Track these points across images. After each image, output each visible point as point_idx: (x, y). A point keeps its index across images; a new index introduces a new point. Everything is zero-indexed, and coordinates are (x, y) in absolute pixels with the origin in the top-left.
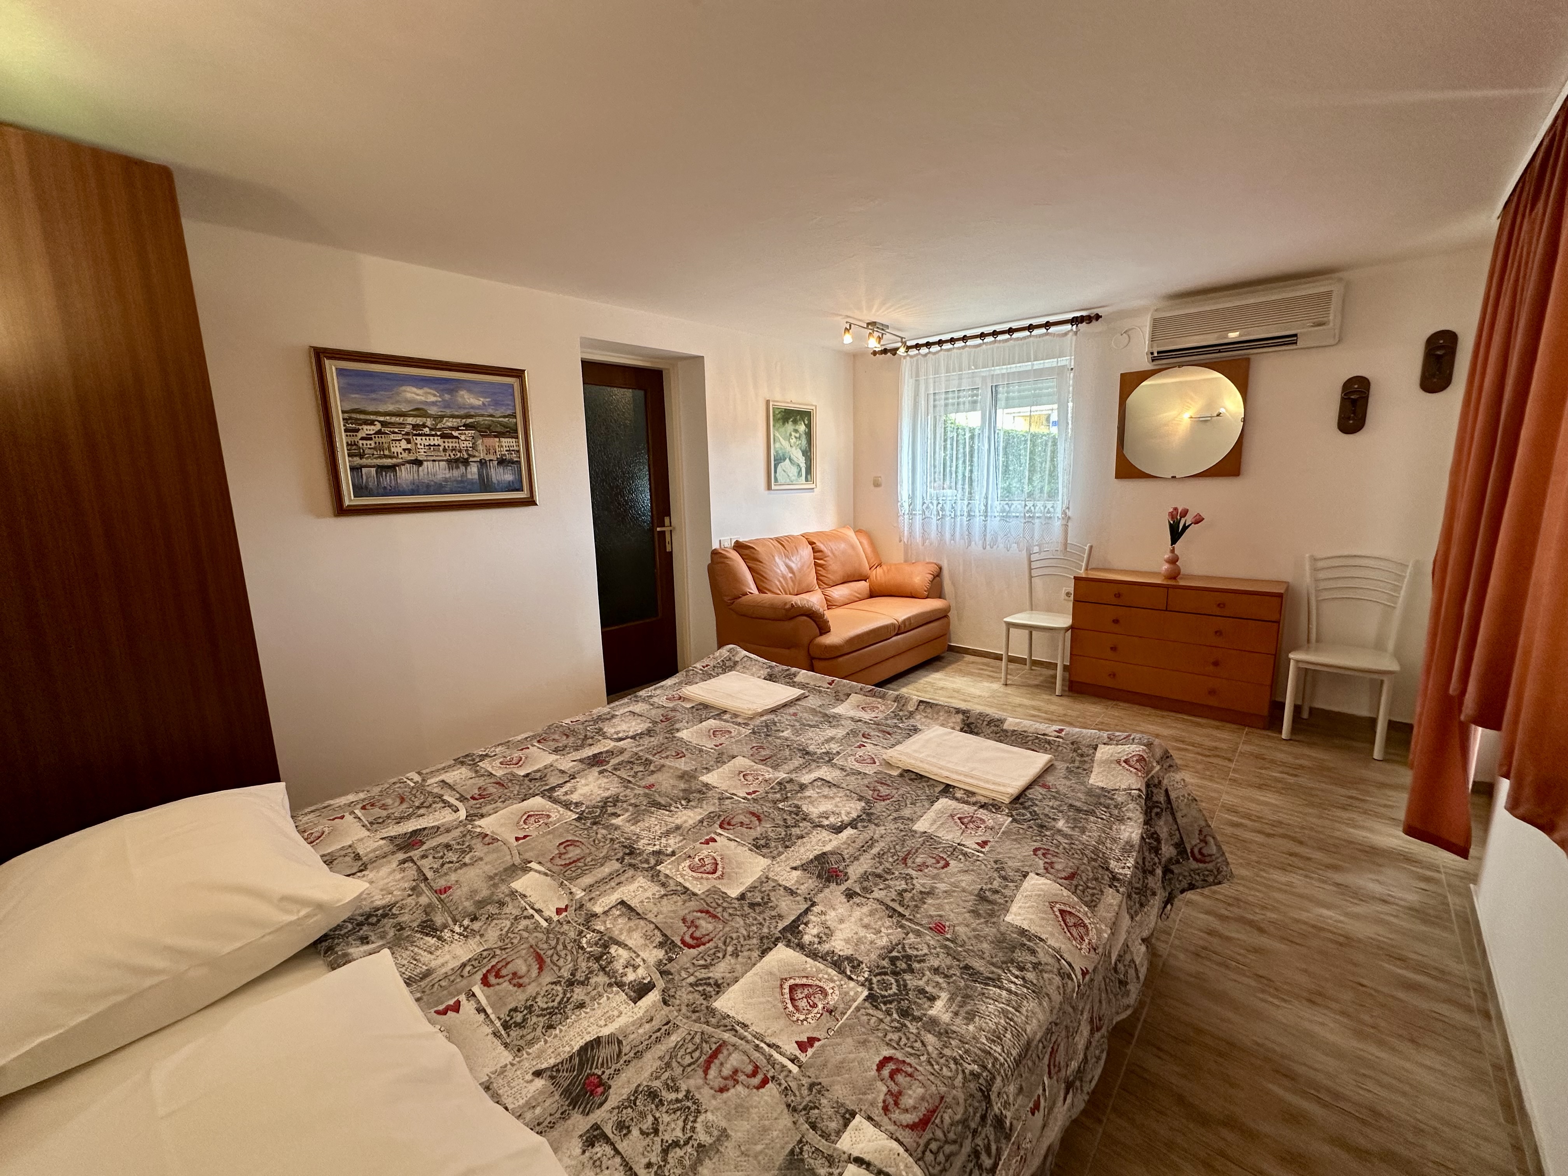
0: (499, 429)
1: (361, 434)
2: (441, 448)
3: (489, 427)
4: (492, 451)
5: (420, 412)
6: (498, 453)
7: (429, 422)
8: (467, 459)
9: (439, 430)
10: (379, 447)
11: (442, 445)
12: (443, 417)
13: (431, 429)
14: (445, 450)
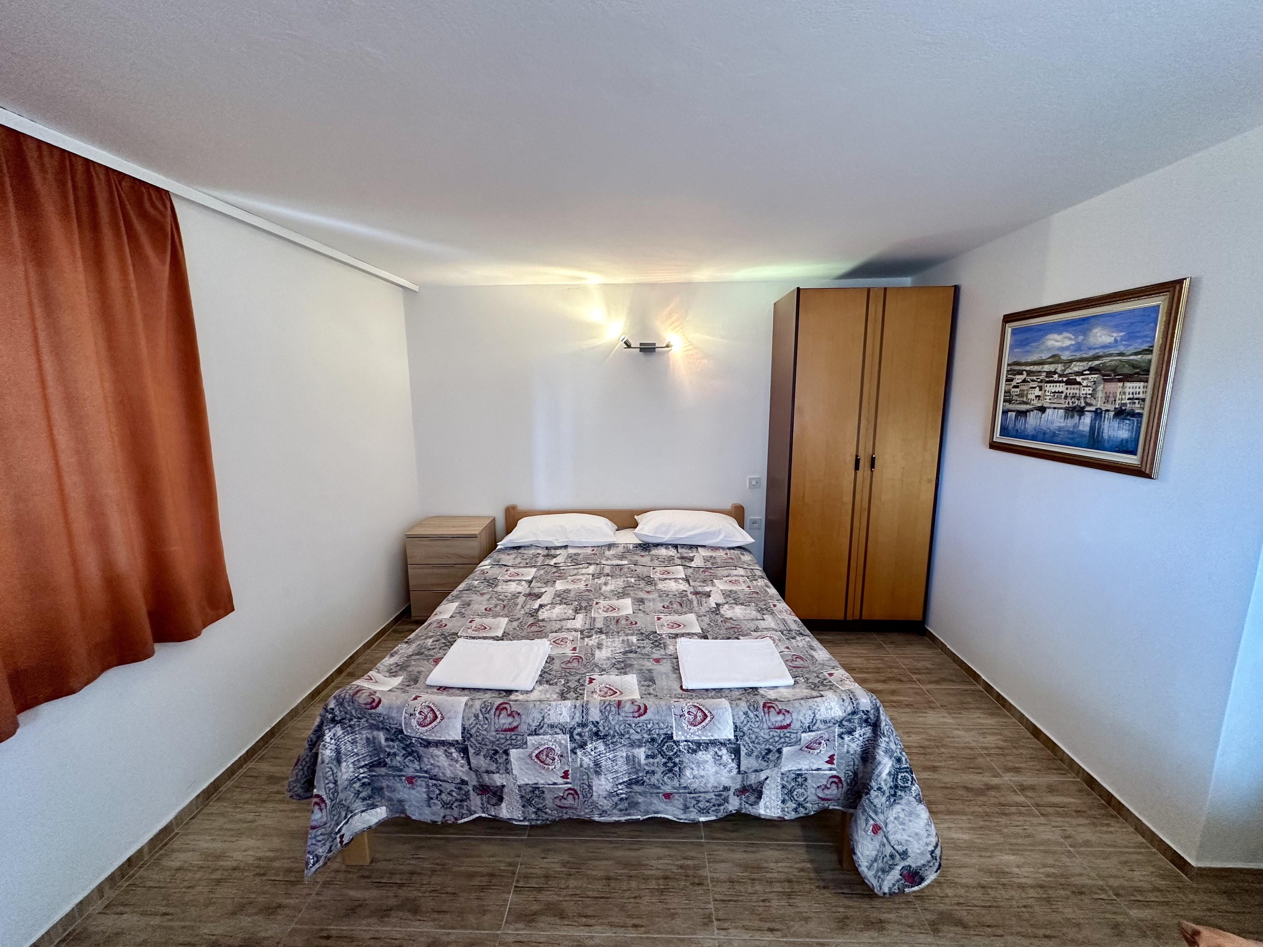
0: (1127, 370)
1: (1014, 383)
2: (1063, 395)
3: (1114, 370)
4: (1111, 399)
5: (1055, 359)
6: (1118, 402)
7: (1060, 368)
8: (1084, 407)
9: (1065, 376)
10: (1021, 395)
11: (1065, 391)
12: (1071, 361)
13: (1060, 376)
14: (1066, 397)
